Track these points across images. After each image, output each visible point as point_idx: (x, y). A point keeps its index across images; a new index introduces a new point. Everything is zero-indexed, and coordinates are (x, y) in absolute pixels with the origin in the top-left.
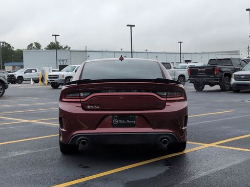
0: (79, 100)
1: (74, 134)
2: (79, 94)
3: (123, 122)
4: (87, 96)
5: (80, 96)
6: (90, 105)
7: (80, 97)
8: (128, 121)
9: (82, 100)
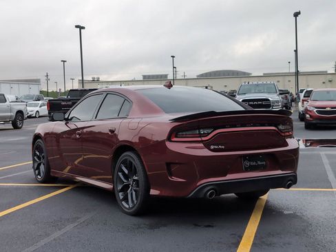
0: (199, 139)
1: (198, 184)
2: (199, 131)
3: (254, 163)
4: (209, 134)
5: (200, 134)
6: (214, 145)
7: (201, 136)
8: (259, 163)
9: (203, 139)
